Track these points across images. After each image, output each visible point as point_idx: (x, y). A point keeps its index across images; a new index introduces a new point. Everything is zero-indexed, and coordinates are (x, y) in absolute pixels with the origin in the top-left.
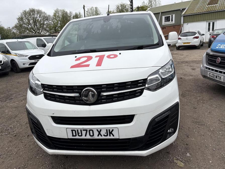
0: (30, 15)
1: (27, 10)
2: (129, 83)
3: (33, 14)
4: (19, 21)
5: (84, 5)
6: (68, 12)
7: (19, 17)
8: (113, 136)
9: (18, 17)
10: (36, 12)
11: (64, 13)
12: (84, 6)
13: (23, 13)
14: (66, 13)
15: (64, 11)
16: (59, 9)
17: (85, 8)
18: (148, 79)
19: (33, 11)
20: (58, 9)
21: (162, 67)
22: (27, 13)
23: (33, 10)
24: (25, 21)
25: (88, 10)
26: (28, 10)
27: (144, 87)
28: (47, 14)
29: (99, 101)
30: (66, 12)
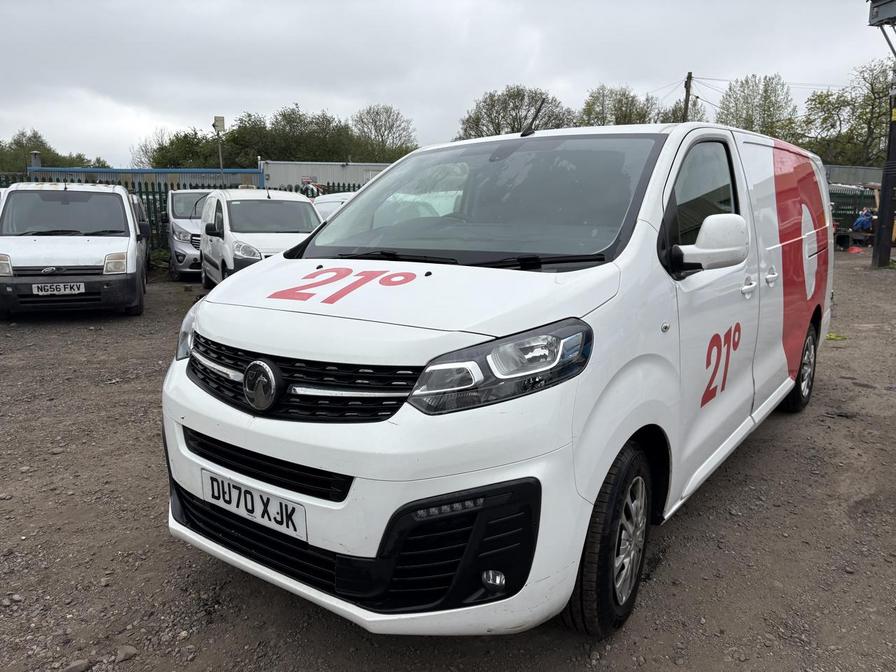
0: (505, 109)
1: (500, 93)
2: (366, 371)
3: (516, 107)
4: (465, 130)
5: (690, 74)
6: (641, 99)
7: (470, 117)
8: (295, 530)
9: (467, 116)
10: (526, 99)
11: (624, 100)
12: (690, 77)
13: (485, 102)
14: (632, 101)
15: (624, 95)
16: (609, 86)
17: (693, 84)
18: (428, 370)
19: (516, 95)
20: (603, 88)
21: (497, 338)
22: (499, 100)
23: (518, 91)
24: (485, 128)
25: (730, 89)
26: (500, 90)
27: (407, 394)
28: (562, 104)
29: (283, 407)
30: (633, 98)
